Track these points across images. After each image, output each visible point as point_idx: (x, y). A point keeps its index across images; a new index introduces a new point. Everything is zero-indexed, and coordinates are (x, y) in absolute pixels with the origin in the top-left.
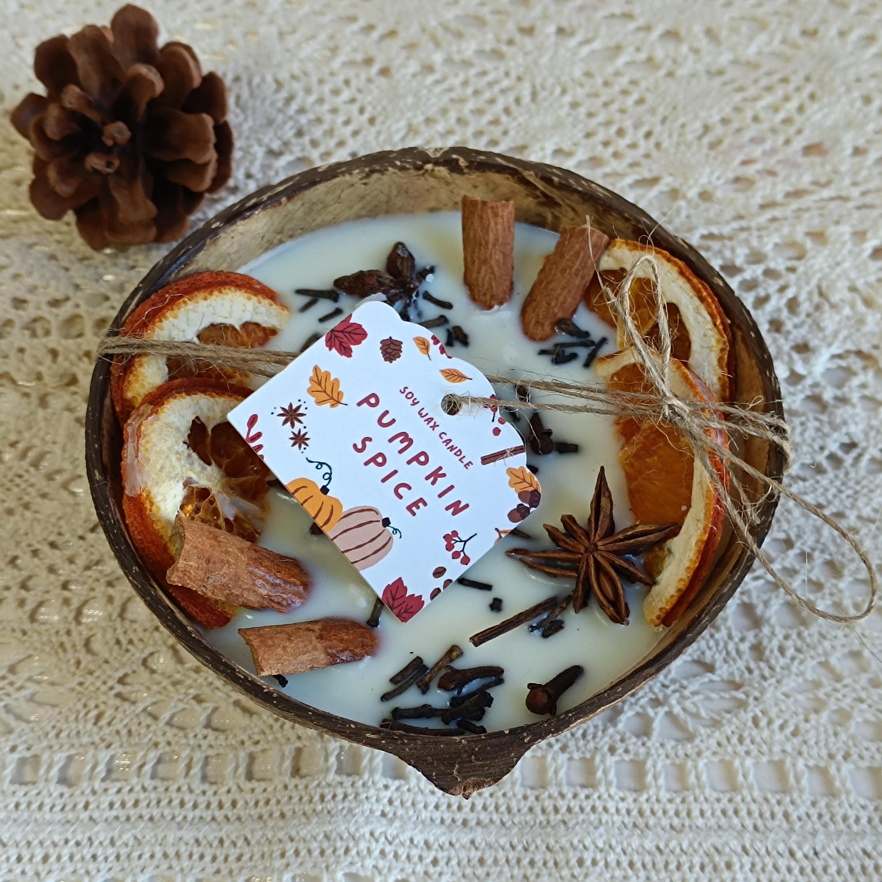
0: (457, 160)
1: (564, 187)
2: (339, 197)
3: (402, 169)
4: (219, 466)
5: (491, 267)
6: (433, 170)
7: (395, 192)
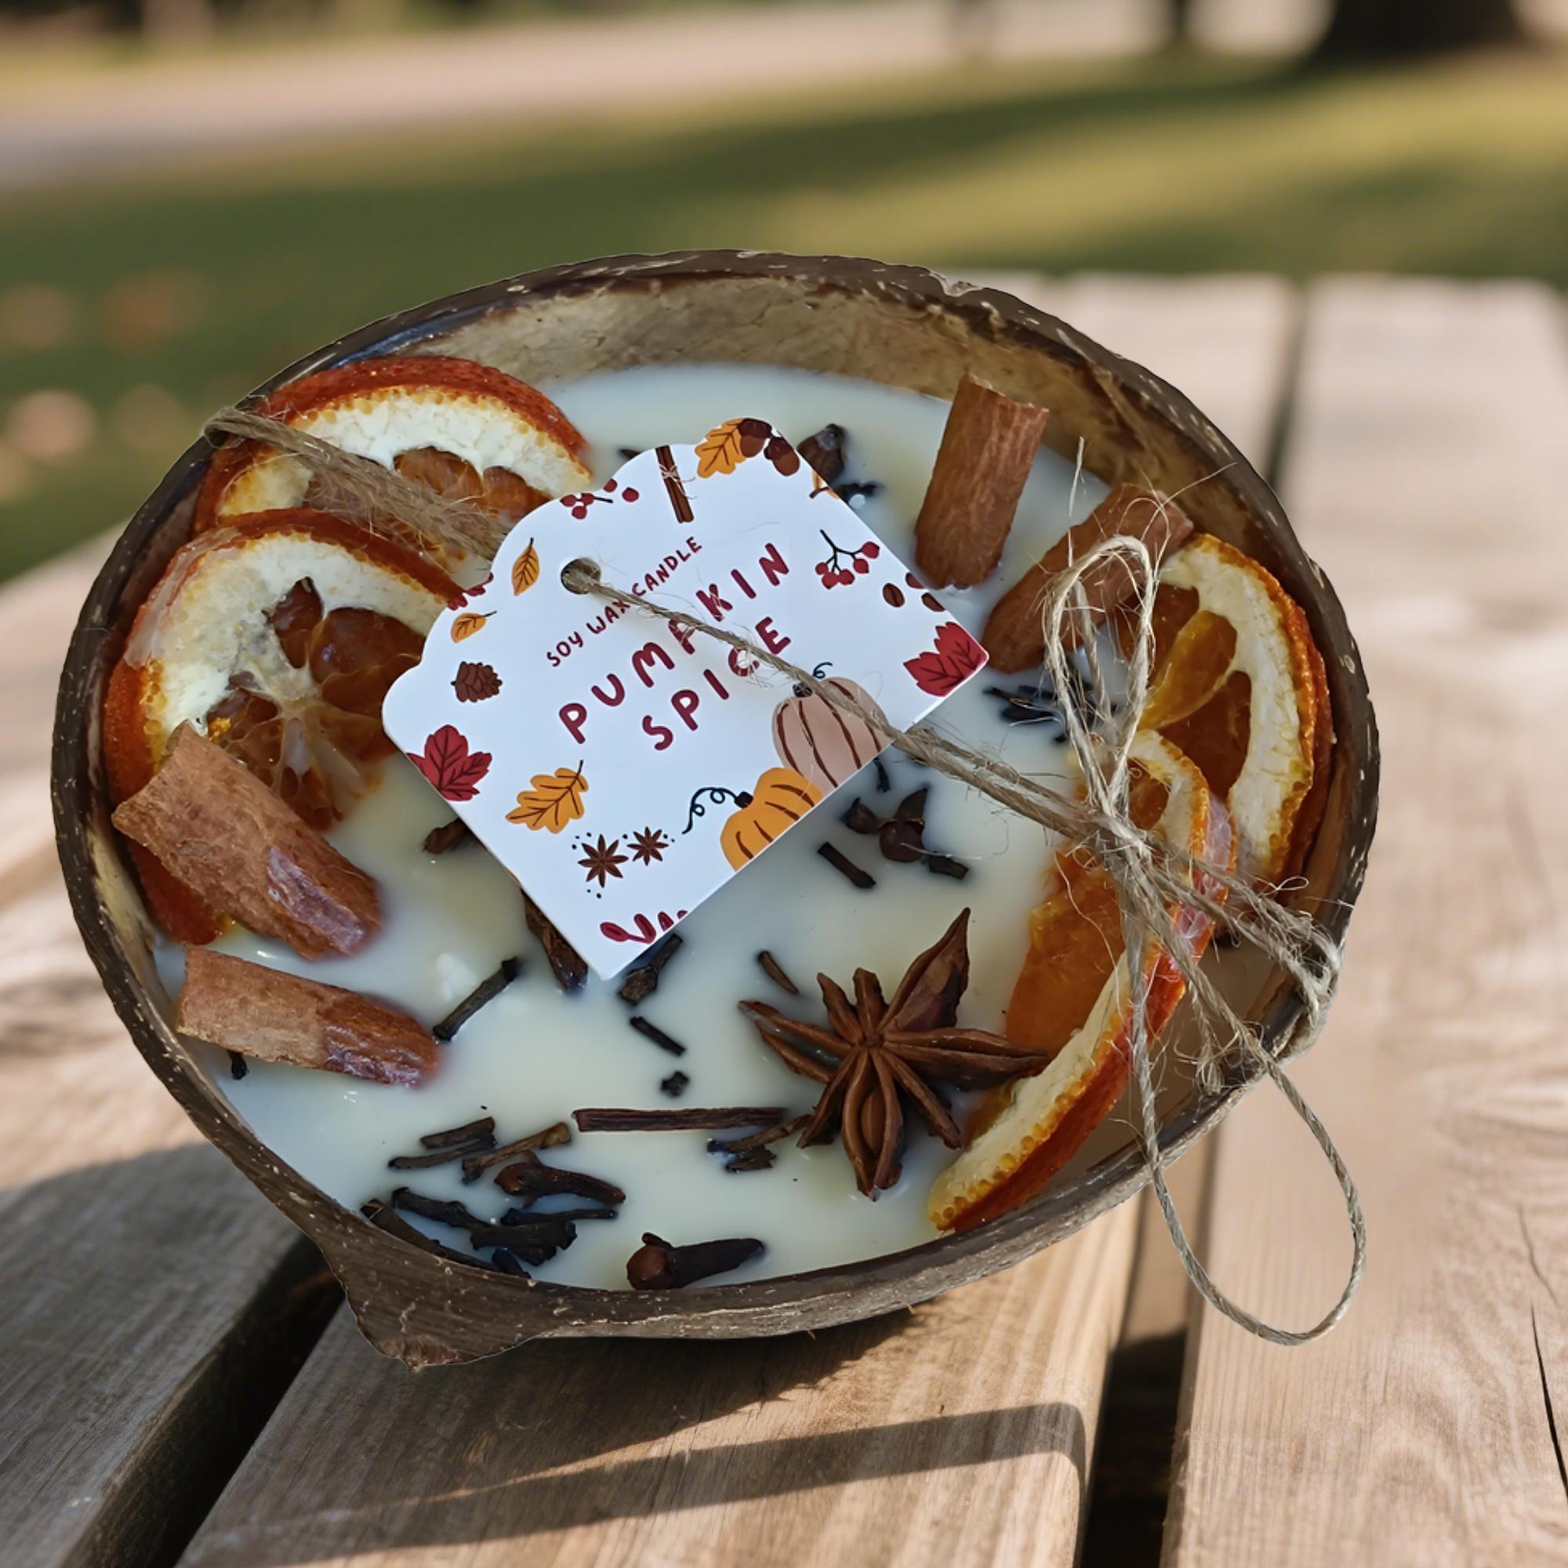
0: (988, 313)
1: (1155, 415)
2: (762, 315)
3: (887, 298)
4: (316, 677)
5: (968, 514)
6: (941, 318)
7: (865, 337)
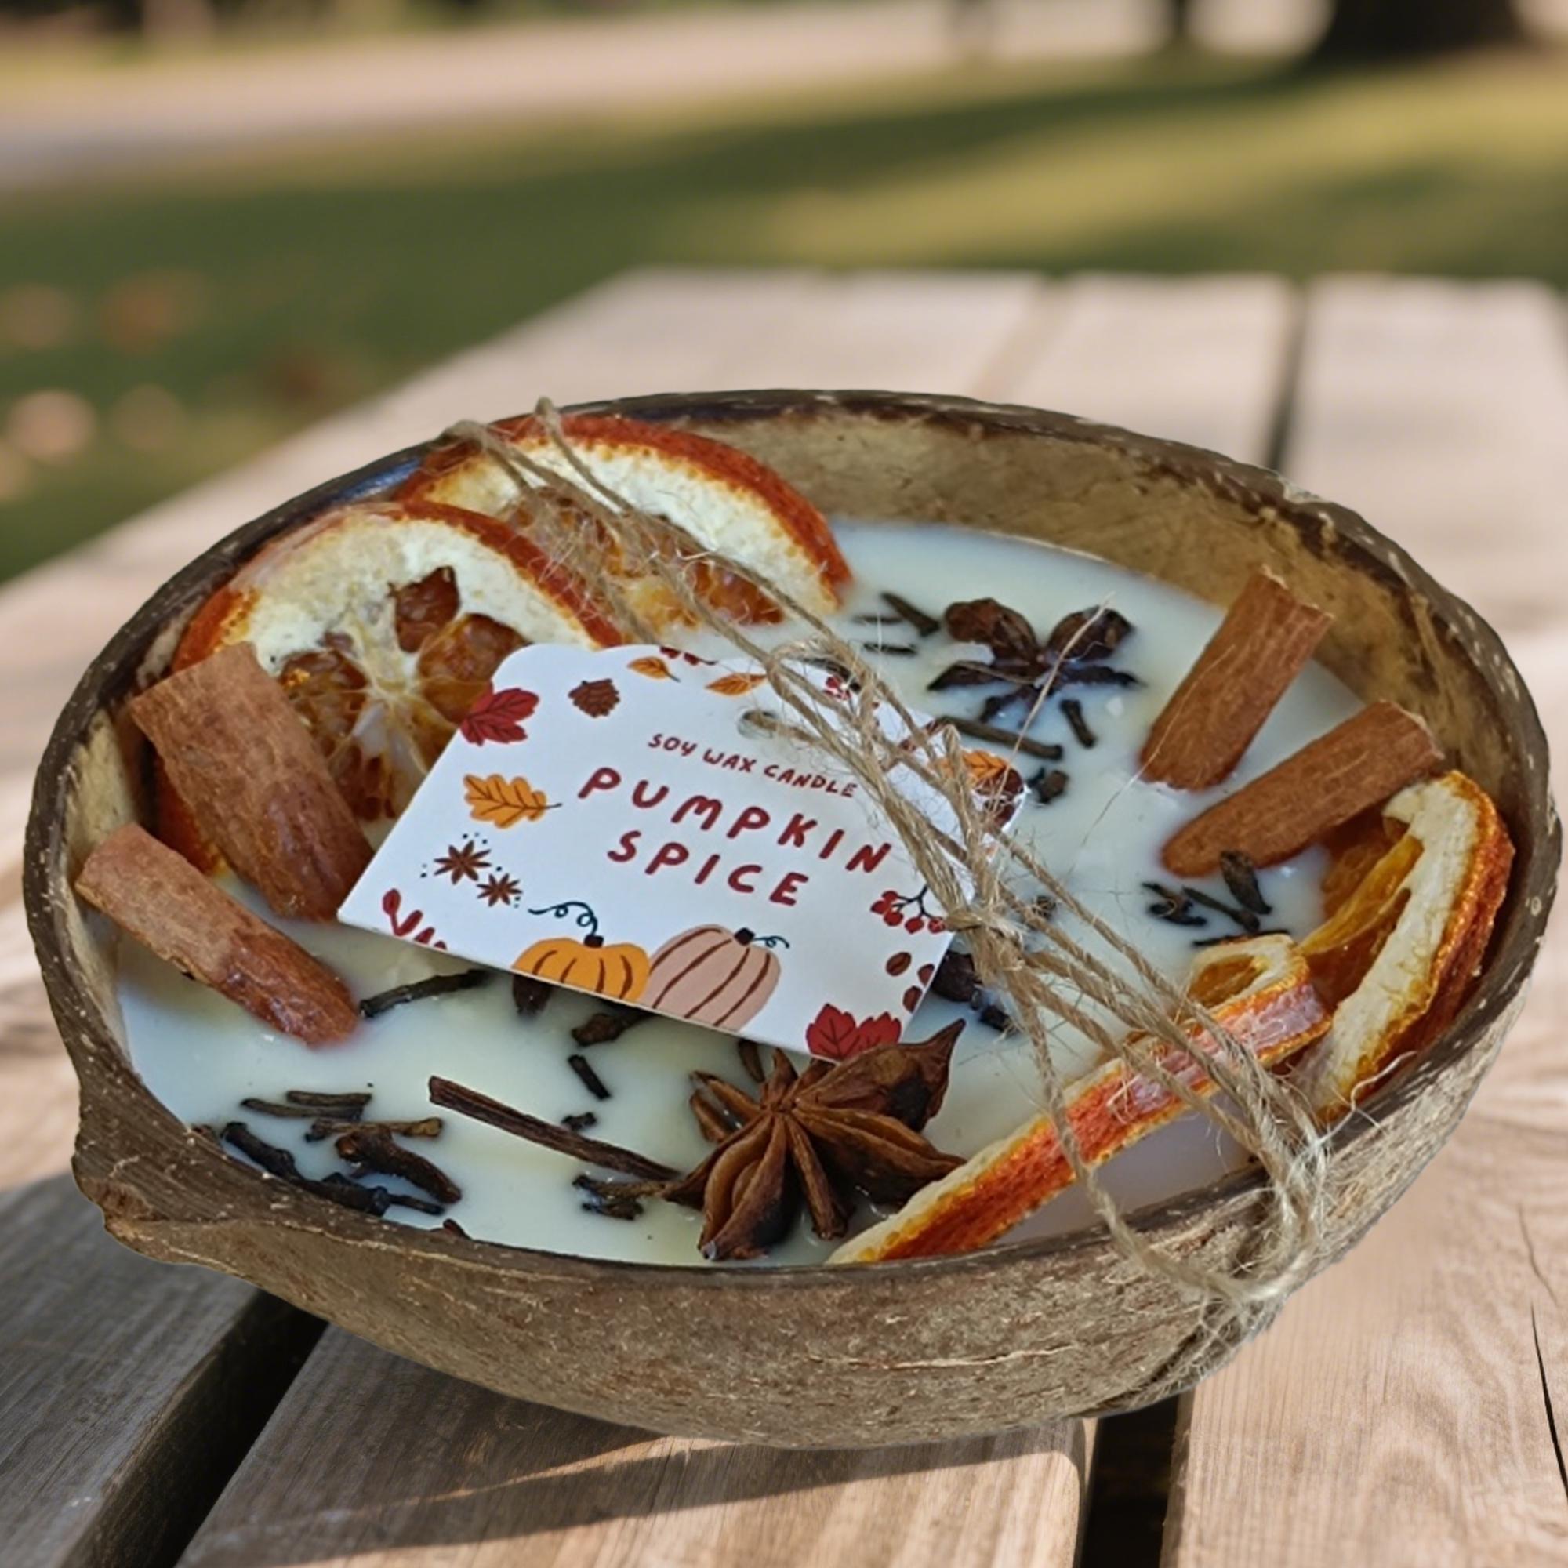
0: (1322, 523)
1: (1456, 649)
3: (1222, 493)
5: (1208, 710)
6: (1274, 525)
